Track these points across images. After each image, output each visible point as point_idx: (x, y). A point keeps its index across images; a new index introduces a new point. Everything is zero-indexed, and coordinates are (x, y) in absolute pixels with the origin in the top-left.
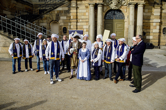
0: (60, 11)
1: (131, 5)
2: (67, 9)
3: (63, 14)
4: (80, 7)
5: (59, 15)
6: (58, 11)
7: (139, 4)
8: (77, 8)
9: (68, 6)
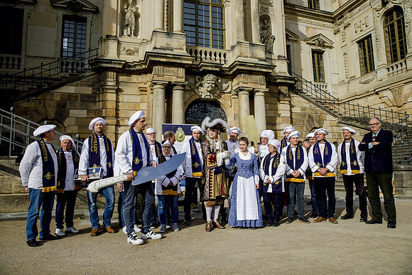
0: (70, 95)
1: (243, 92)
2: (89, 91)
3: (78, 103)
4: (127, 90)
5: (64, 106)
6: (63, 94)
7: (258, 91)
8: (118, 91)
9: (92, 86)
